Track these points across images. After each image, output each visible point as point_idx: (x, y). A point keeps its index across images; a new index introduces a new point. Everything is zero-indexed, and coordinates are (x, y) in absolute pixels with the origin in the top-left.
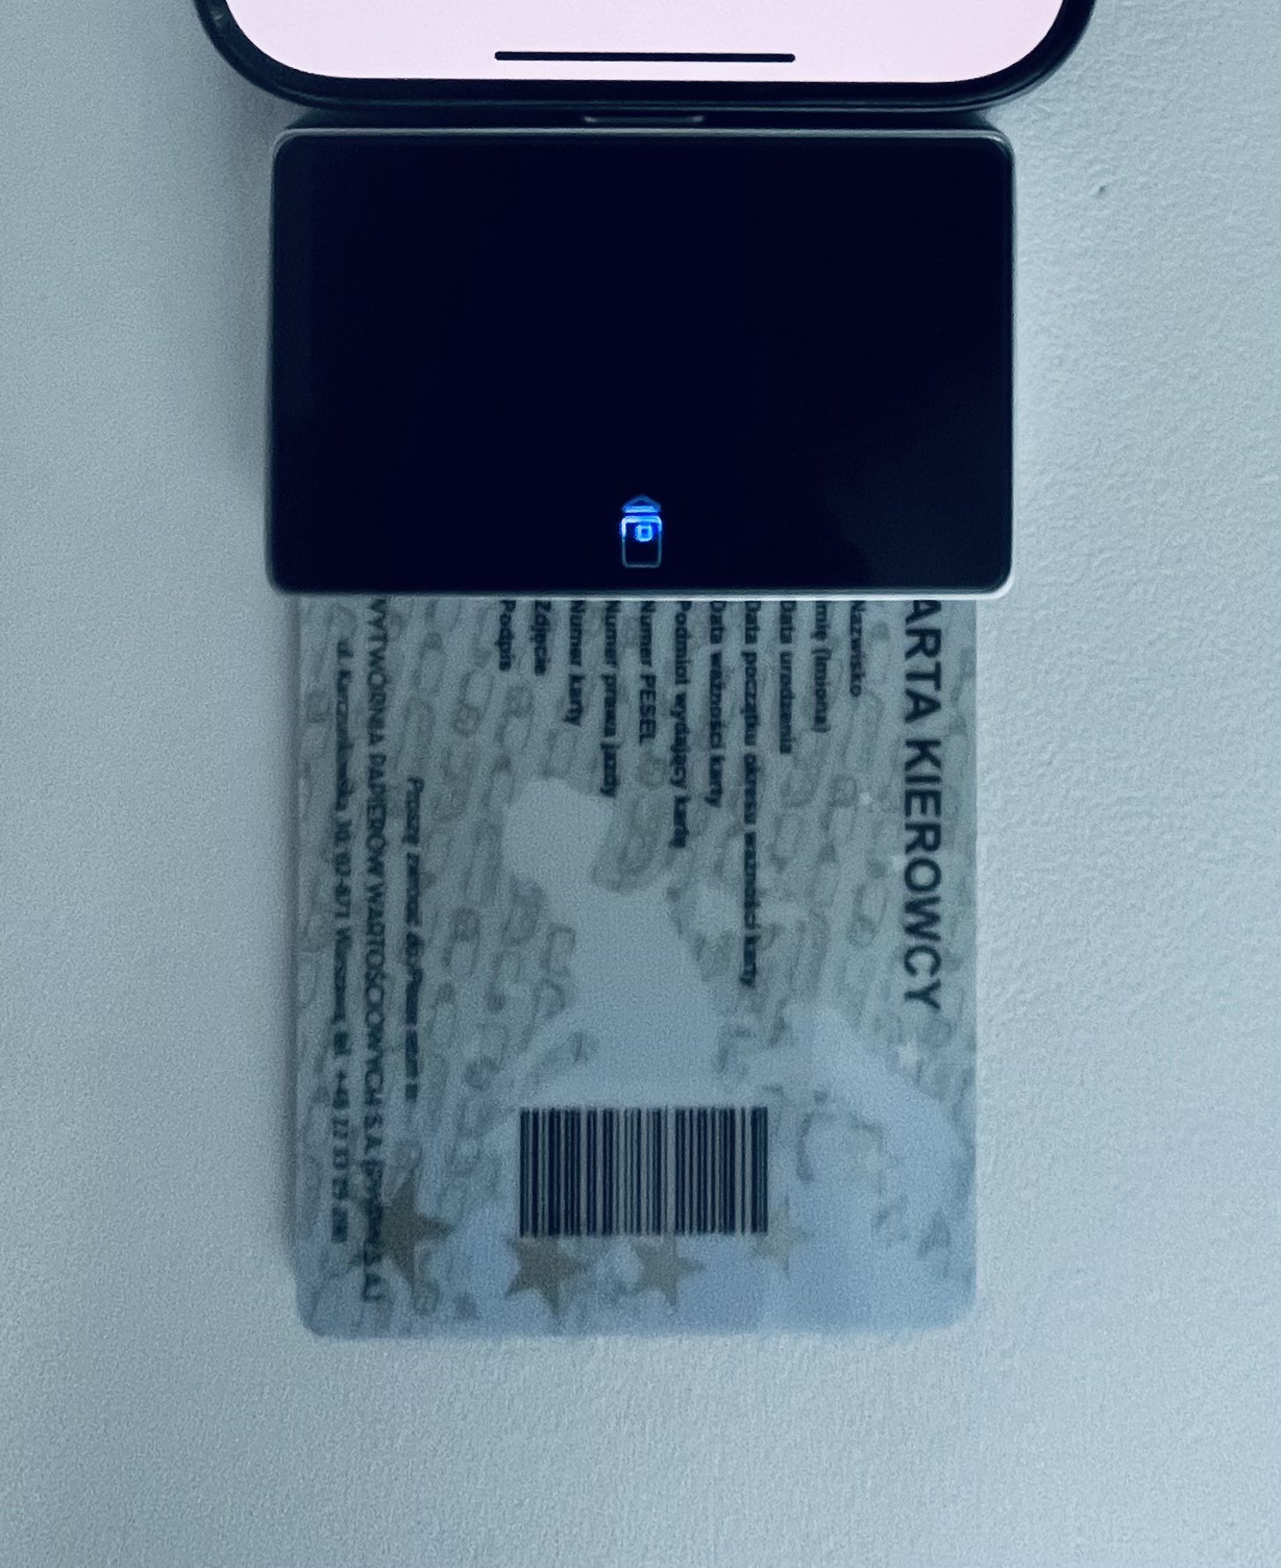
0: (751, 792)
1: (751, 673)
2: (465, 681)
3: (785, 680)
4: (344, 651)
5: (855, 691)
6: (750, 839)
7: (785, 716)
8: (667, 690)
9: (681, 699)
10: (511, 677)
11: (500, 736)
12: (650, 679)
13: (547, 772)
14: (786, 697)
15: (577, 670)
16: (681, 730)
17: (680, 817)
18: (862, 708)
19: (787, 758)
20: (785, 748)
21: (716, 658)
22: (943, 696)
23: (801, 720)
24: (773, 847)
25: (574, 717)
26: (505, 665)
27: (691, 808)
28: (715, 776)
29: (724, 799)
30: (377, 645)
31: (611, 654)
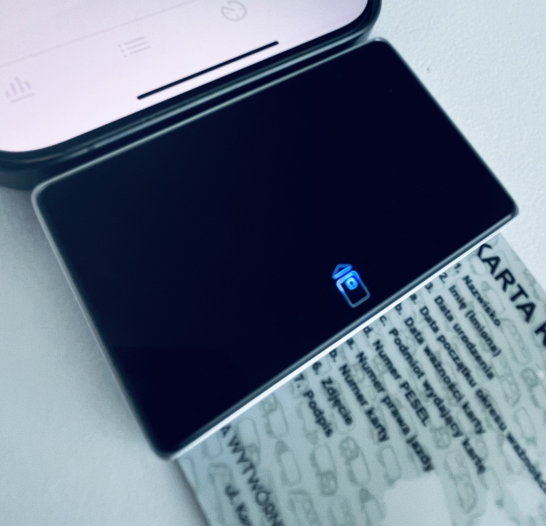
0: (492, 412)
1: (447, 346)
2: (313, 458)
3: (465, 339)
4: (231, 493)
5: (497, 323)
6: (511, 438)
7: (478, 358)
8: (417, 385)
9: (427, 385)
10: (336, 438)
11: (353, 479)
12: (405, 385)
13: (391, 482)
14: (471, 347)
15: (367, 407)
16: (438, 402)
17: (471, 452)
18: (506, 329)
19: (495, 380)
20: (490, 376)
21: (427, 351)
22: (532, 299)
23: (486, 356)
24: (523, 434)
25: (383, 436)
26: (329, 433)
27: (473, 443)
28: (470, 415)
29: (484, 425)
30: (250, 473)
31: (378, 386)
